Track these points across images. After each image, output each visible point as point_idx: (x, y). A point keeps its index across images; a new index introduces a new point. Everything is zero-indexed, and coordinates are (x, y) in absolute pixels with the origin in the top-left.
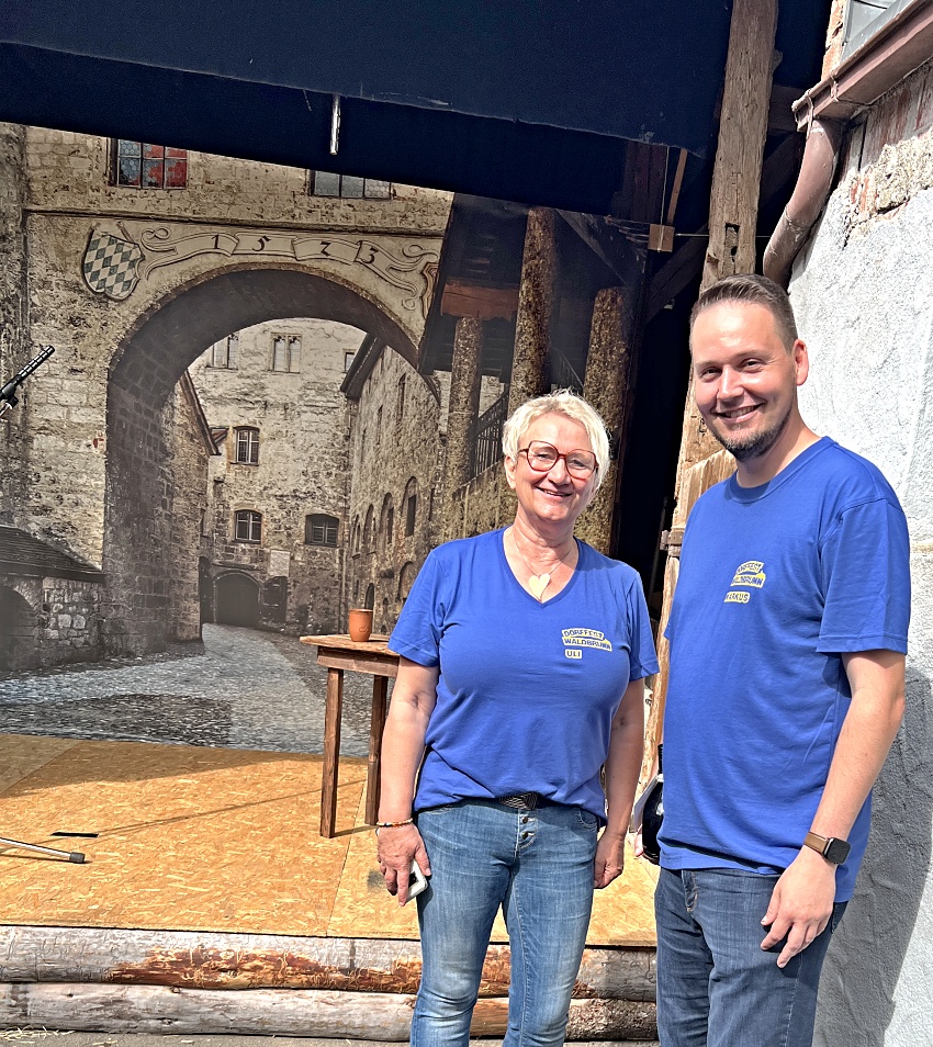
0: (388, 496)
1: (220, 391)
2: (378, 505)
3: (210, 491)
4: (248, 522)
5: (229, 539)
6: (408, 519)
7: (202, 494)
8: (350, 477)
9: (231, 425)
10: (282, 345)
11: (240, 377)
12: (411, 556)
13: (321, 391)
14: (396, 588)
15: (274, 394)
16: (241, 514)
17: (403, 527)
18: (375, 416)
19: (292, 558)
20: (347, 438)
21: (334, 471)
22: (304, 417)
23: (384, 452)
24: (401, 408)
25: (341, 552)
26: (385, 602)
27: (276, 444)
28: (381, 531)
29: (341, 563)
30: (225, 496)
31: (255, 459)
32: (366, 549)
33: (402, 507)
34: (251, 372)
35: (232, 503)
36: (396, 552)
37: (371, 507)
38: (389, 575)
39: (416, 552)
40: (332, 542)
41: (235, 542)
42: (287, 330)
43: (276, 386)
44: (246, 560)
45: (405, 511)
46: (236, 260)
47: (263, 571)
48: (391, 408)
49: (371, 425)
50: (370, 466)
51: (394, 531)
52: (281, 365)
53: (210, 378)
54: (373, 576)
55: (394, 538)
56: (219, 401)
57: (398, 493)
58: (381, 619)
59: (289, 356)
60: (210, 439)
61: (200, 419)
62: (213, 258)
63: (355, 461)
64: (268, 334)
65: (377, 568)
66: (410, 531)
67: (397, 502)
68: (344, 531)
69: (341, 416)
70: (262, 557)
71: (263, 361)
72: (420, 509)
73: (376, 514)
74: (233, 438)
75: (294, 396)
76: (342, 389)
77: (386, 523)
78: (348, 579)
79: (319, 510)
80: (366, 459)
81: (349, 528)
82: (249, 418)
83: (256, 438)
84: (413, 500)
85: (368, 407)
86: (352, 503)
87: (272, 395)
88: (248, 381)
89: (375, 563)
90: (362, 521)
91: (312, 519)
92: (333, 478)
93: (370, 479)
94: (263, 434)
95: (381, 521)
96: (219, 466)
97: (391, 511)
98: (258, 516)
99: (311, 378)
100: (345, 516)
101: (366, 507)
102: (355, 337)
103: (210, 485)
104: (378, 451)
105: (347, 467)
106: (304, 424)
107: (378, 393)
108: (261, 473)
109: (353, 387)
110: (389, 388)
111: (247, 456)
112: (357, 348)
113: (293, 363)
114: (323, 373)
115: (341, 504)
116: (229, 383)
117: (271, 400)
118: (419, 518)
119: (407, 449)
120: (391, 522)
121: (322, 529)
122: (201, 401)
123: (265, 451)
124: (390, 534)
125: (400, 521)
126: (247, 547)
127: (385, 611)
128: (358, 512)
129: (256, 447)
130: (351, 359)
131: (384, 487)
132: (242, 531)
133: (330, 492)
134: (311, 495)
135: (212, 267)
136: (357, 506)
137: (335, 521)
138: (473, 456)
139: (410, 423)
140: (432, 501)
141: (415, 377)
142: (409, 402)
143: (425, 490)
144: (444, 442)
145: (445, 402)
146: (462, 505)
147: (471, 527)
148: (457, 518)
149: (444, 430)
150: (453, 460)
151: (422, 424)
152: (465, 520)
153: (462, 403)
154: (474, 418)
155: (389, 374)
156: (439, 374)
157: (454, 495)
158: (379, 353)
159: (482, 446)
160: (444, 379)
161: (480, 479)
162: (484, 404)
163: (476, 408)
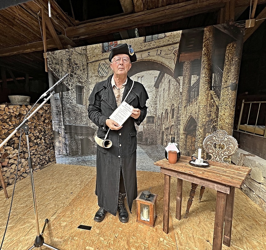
0: (167, 110)
2: (164, 112)
8: (157, 106)
12: (173, 124)
13: (149, 87)
14: (169, 132)
18: (163, 91)
19: (144, 127)
20: (156, 97)
21: (153, 106)
24: (169, 88)
25: (155, 124)
26: (167, 135)
28: (165, 118)
29: (155, 127)
32: (162, 123)
36: (169, 123)
37: (162, 113)
38: (168, 128)
39: (175, 123)
40: (153, 122)
42: (141, 75)
45: (171, 113)
48: (167, 88)
49: (162, 93)
50: (162, 103)
54: (163, 129)
57: (169, 109)
58: (166, 139)
59: (141, 81)
63: (158, 102)
64: (136, 77)
66: (173, 117)
67: (169, 111)
68: (156, 120)
70: (137, 127)
72: (175, 112)
73: (164, 114)
76: (154, 86)
77: (166, 116)
78: (157, 131)
79: (150, 115)
80: (161, 101)
81: (157, 118)
84: (173, 110)
85: (161, 89)
86: (157, 113)
89: (164, 126)
90: (160, 117)
91: (148, 117)
93: (162, 106)
95: (165, 116)
97: (168, 113)
99: (147, 85)
100: (156, 116)
101: (161, 113)
102: (157, 73)
104: (164, 99)
105: (156, 104)
107: (163, 85)
110: (166, 83)
114: (149, 83)
115: (155, 113)
118: (175, 114)
119: (171, 97)
120: (167, 116)
121: (151, 119)
124: (167, 119)
125: (170, 115)
127: (167, 137)
130: (156, 79)
131: (166, 108)
133: (152, 111)
136: (159, 113)
137: (153, 118)
138: (190, 96)
139: (172, 91)
140: (178, 109)
141: (173, 80)
142: (171, 86)
143: (176, 107)
144: (181, 94)
145: (181, 84)
146: (187, 109)
147: (190, 114)
148: (185, 113)
149: (181, 91)
150: (184, 98)
151: (175, 91)
152: (188, 113)
153: (186, 84)
154: (190, 87)
155: (166, 80)
156: (179, 77)
157: (184, 107)
158: (163, 76)
159: (193, 93)
160: (181, 78)
161: (192, 102)
162: (193, 82)
163: (190, 84)
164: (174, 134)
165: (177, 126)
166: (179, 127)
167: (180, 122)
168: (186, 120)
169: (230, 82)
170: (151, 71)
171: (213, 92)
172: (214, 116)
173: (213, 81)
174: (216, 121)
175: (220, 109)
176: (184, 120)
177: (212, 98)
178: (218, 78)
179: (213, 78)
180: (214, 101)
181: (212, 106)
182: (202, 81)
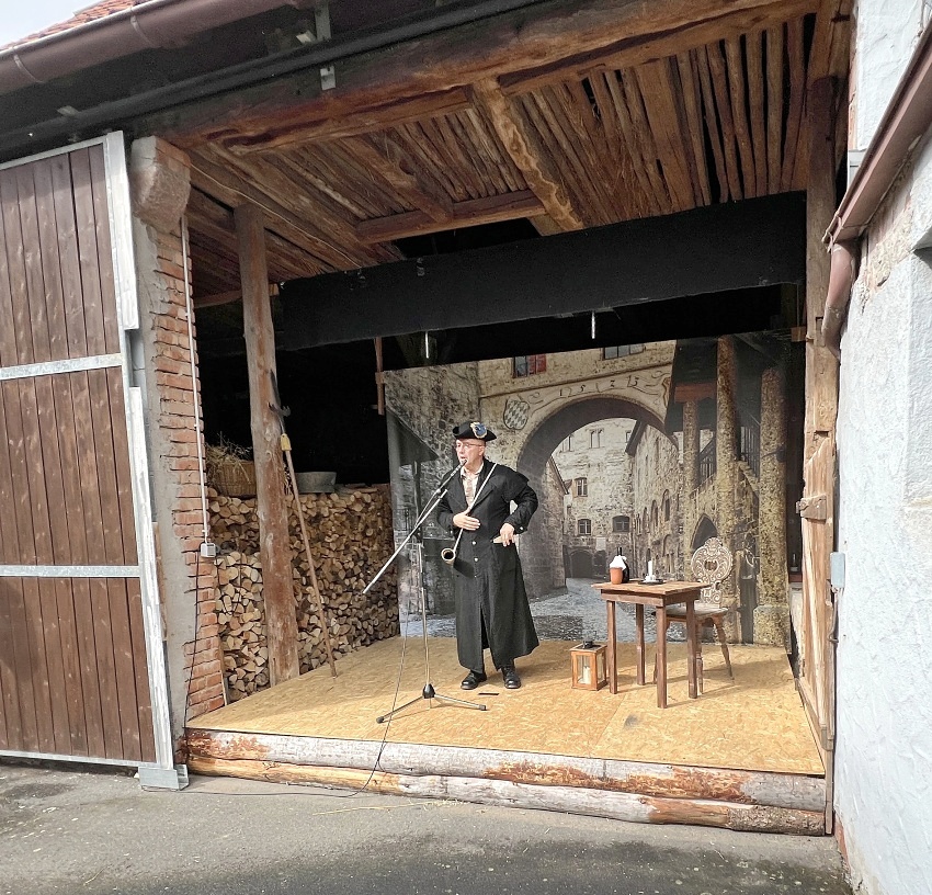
0: (654, 501)
1: (567, 463)
2: (649, 507)
3: (565, 512)
4: (583, 526)
6: (666, 512)
7: (562, 514)
8: (634, 495)
9: (573, 478)
10: (595, 435)
11: (576, 454)
12: (669, 531)
14: (662, 550)
15: (593, 460)
16: (581, 522)
17: (664, 516)
18: (644, 461)
19: (607, 541)
20: (630, 475)
21: (625, 493)
22: (607, 468)
23: (650, 480)
24: (657, 455)
25: (632, 534)
26: (657, 557)
27: (594, 484)
28: (652, 520)
29: (632, 540)
30: (573, 513)
31: (586, 493)
32: (644, 531)
33: (662, 506)
34: (580, 451)
35: (576, 516)
36: (660, 530)
37: (646, 508)
38: (658, 543)
39: (672, 529)
40: (627, 529)
41: (579, 535)
42: (598, 427)
43: (594, 455)
44: (585, 544)
45: (664, 508)
46: (570, 399)
47: (593, 550)
48: (652, 456)
49: (643, 466)
50: (643, 488)
52: (595, 444)
53: (562, 457)
54: (649, 545)
55: (659, 523)
56: (567, 468)
57: (659, 500)
59: (599, 439)
60: (564, 487)
61: (559, 478)
63: (636, 486)
64: (588, 431)
65: (652, 540)
66: (667, 519)
67: (659, 504)
68: (632, 523)
69: (626, 464)
71: (586, 445)
72: (671, 506)
73: (648, 512)
74: (574, 484)
75: (601, 458)
76: (626, 451)
77: (654, 516)
78: (636, 548)
79: (619, 514)
80: (641, 484)
82: (581, 473)
83: (585, 483)
84: (668, 502)
85: (640, 458)
86: (635, 508)
87: (591, 460)
88: (580, 455)
89: (650, 537)
90: (642, 517)
91: (616, 519)
92: (625, 496)
93: (644, 494)
94: (589, 480)
95: (651, 515)
96: (569, 499)
97: (657, 509)
98: (588, 522)
100: (633, 515)
101: (643, 509)
102: (630, 424)
103: (565, 509)
104: (647, 479)
105: (631, 490)
106: (609, 472)
107: (644, 449)
108: (589, 500)
110: (650, 446)
111: (582, 492)
113: (601, 443)
115: (629, 510)
117: (592, 463)
118: (671, 511)
119: (662, 476)
120: (657, 515)
121: (622, 523)
122: (559, 469)
123: (590, 488)
124: (657, 521)
125: (662, 514)
126: (585, 537)
127: (657, 563)
128: (639, 512)
129: (586, 487)
130: (629, 435)
131: (652, 497)
132: (582, 530)
133: (624, 504)
134: (614, 507)
135: (559, 405)
136: (638, 510)
137: (627, 519)
138: (699, 473)
139: (663, 461)
140: (678, 500)
141: (664, 438)
142: (661, 451)
143: (674, 495)
144: (682, 469)
145: (681, 447)
146: (695, 500)
147: (701, 511)
148: (693, 508)
149: (681, 462)
150: (688, 477)
151: (670, 461)
152: (698, 508)
153: (690, 447)
154: (698, 453)
155: (650, 439)
156: (676, 433)
157: (690, 496)
158: (644, 429)
159: (703, 466)
160: (679, 435)
161: (704, 485)
162: (703, 444)
163: (699, 447)
164: (672, 555)
165: (678, 536)
166: (681, 539)
167: (682, 529)
168: (695, 524)
169: (774, 445)
170: (618, 420)
171: (744, 464)
172: (748, 513)
173: (743, 441)
174: (754, 525)
175: (761, 500)
176: (690, 523)
177: (743, 477)
178: (751, 437)
179: (743, 435)
180: (748, 484)
181: (743, 492)
182: (720, 442)
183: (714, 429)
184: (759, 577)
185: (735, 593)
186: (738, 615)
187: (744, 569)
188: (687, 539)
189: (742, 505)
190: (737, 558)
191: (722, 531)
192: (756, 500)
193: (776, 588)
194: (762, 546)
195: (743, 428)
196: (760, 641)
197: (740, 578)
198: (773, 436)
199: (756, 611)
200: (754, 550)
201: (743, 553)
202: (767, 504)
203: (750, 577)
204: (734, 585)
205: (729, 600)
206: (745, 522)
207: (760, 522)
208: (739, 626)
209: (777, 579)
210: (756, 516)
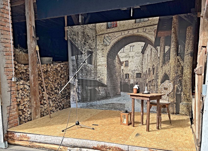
0: (150, 68)
1: (123, 56)
2: (148, 70)
3: (121, 71)
4: (127, 75)
5: (124, 78)
6: (153, 72)
7: (120, 72)
8: (143, 66)
9: (124, 61)
10: (131, 47)
11: (125, 53)
12: (154, 78)
13: (138, 53)
14: (151, 83)
15: (131, 55)
16: (126, 74)
17: (152, 73)
18: (147, 56)
19: (134, 80)
20: (142, 60)
21: (140, 66)
22: (135, 58)
23: (149, 61)
24: (151, 54)
25: (142, 79)
26: (150, 86)
27: (131, 63)
28: (148, 74)
29: (142, 80)
30: (124, 72)
31: (128, 66)
32: (146, 78)
33: (152, 70)
34: (127, 52)
35: (125, 73)
36: (151, 78)
37: (147, 71)
38: (150, 82)
39: (155, 77)
40: (140, 77)
41: (125, 79)
42: (132, 45)
43: (131, 54)
44: (127, 81)
45: (152, 71)
46: (124, 36)
47: (129, 83)
48: (149, 54)
49: (146, 57)
50: (146, 64)
51: (151, 74)
52: (131, 50)
53: (121, 54)
54: (147, 82)
55: (151, 75)
56: (122, 57)
57: (151, 68)
58: (149, 89)
59: (133, 49)
60: (121, 63)
61: (120, 61)
62: (121, 36)
63: (144, 64)
64: (129, 46)
65: (148, 81)
66: (153, 74)
67: (151, 69)
68: (142, 75)
69: (141, 57)
70: (129, 81)
71: (129, 50)
72: (155, 70)
73: (147, 72)
74: (124, 63)
75: (134, 55)
76: (141, 52)
77: (149, 73)
78: (143, 83)
79: (138, 72)
80: (146, 63)
81: (143, 75)
82: (127, 59)
83: (128, 62)
84: (154, 69)
85: (146, 55)
86: (143, 71)
87: (130, 55)
88: (127, 54)
89: (147, 80)
90: (145, 73)
91: (137, 74)
92: (140, 67)
93: (146, 66)
94: (129, 62)
95: (148, 73)
96: (122, 67)
97: (150, 71)
98: (128, 74)
99: (136, 51)
100: (142, 73)
101: (146, 71)
102: (143, 44)
103: (121, 70)
104: (147, 61)
105: (142, 65)
106: (135, 59)
107: (147, 52)
108: (129, 68)
109: (143, 52)
110: (149, 51)
111: (127, 65)
112: (143, 45)
113: (133, 50)
114: (138, 50)
115: (142, 71)
116: (124, 54)
117: (130, 56)
118: (155, 71)
119: (152, 60)
120: (150, 73)
121: (139, 75)
122: (120, 58)
123: (129, 64)
124: (150, 75)
125: (152, 72)
126: (127, 79)
127: (150, 88)
128: (144, 72)
129: (128, 64)
130: (143, 47)
131: (149, 67)
132: (126, 77)
133: (140, 69)
134: (137, 70)
135: (121, 38)
136: (144, 71)
137: (141, 74)
138: (164, 60)
139: (153, 56)
140: (157, 68)
141: (153, 48)
142: (153, 53)
143: (156, 67)
144: (159, 58)
145: (159, 51)
146: (163, 68)
147: (164, 72)
148: (162, 71)
149: (159, 56)
150: (161, 61)
151: (155, 56)
152: (163, 71)
153: (162, 51)
154: (164, 53)
155: (149, 49)
156: (158, 47)
157: (161, 67)
158: (147, 46)
159: (166, 58)
160: (159, 48)
161: (166, 64)
162: (166, 51)
163: (164, 51)
164: (154, 85)
165: (156, 79)
166: (158, 80)
167: (158, 77)
168: (162, 76)
169: (190, 51)
170: (139, 43)
171: (179, 57)
172: (179, 73)
173: (179, 50)
174: (182, 77)
175: (184, 69)
176: (161, 76)
177: (179, 61)
178: (182, 49)
179: (179, 48)
180: (180, 63)
181: (178, 66)
182: (171, 50)
183: (170, 46)
184: (182, 93)
185: (174, 98)
186: (175, 105)
187: (178, 90)
188: (159, 81)
189: (178, 70)
190: (175, 87)
191: (171, 79)
192: (182, 69)
193: (187, 97)
194: (183, 83)
195: (179, 46)
196: (181, 113)
197: (176, 93)
198: (189, 48)
199: (181, 104)
200: (181, 85)
201: (177, 85)
202: (186, 70)
203: (179, 93)
204: (174, 96)
205: (172, 100)
206: (178, 75)
207: (183, 76)
208: (175, 109)
209: (188, 94)
210: (182, 74)
